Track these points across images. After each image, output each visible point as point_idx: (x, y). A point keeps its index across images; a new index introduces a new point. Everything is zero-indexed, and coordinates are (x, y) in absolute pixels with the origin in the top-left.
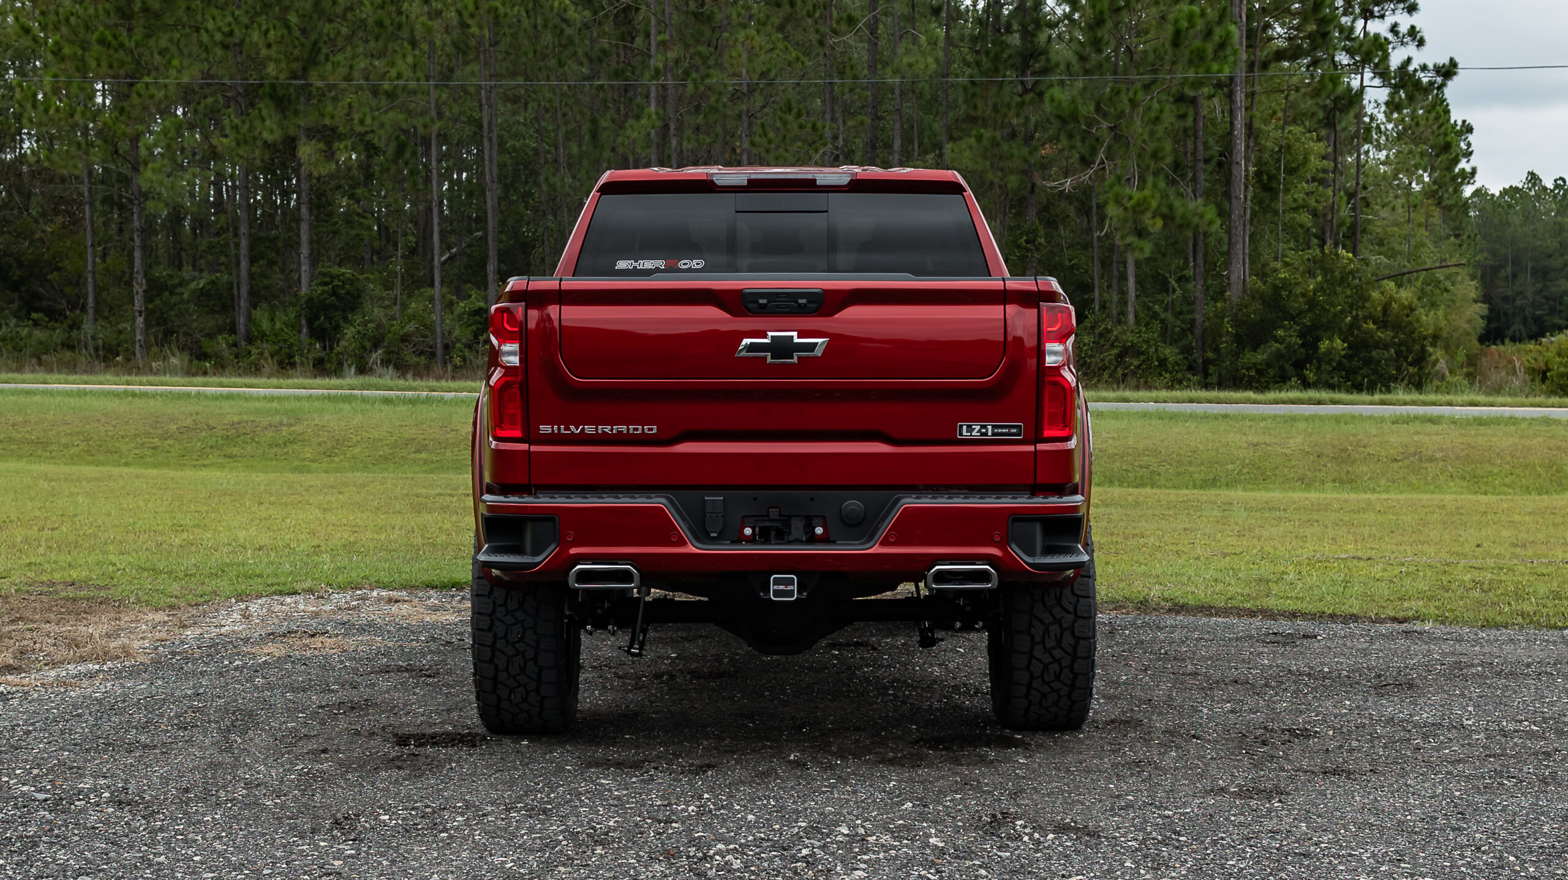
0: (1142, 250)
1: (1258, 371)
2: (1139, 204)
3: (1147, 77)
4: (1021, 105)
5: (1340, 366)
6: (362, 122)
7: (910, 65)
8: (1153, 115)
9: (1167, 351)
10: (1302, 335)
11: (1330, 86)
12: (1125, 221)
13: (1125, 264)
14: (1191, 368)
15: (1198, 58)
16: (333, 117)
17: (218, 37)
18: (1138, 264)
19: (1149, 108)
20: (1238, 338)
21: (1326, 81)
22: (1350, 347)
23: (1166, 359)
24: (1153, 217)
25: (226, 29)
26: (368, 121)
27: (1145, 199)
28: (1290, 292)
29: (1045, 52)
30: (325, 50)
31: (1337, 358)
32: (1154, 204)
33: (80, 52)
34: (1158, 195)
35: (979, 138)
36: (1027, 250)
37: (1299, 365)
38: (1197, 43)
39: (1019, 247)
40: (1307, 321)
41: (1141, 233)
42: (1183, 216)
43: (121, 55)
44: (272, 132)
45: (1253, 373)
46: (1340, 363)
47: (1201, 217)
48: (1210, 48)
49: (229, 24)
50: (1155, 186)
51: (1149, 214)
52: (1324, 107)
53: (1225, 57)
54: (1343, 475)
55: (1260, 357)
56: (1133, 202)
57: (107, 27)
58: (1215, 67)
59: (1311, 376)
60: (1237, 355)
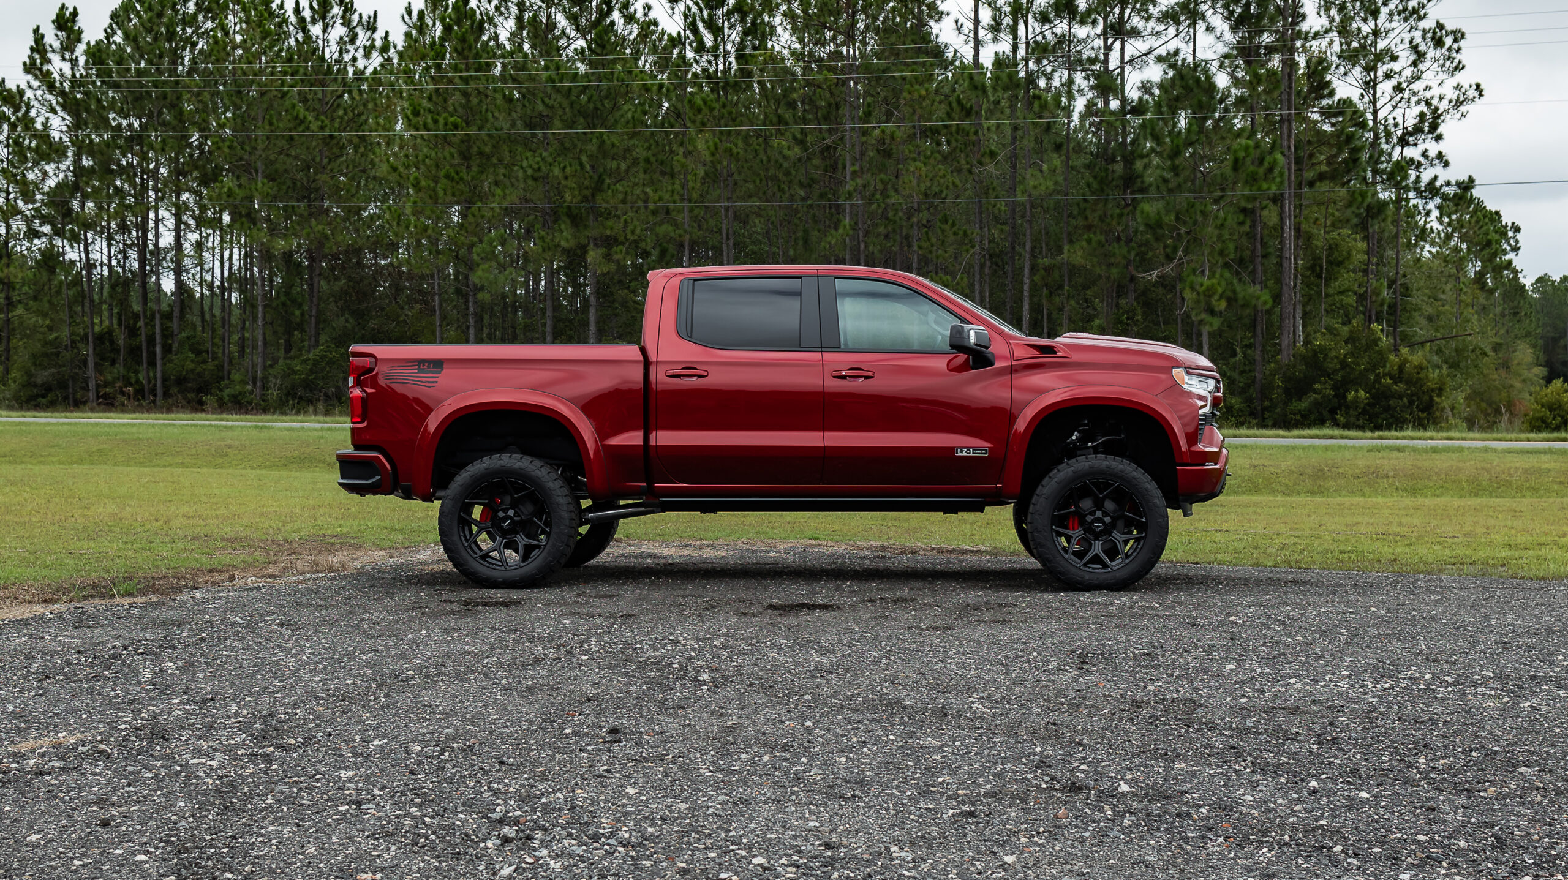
0: (1211, 324)
1: (1302, 416)
2: (1208, 289)
3: (1218, 193)
4: (1121, 215)
5: (1364, 412)
6: (633, 232)
7: (1035, 187)
8: (1219, 222)
9: (1233, 401)
10: (1335, 388)
11: (1360, 199)
12: (1198, 302)
13: (1200, 334)
14: (1253, 414)
15: (1253, 179)
16: (612, 229)
17: (530, 172)
18: (1211, 335)
19: (1217, 217)
20: (1287, 391)
21: (1357, 195)
22: (1373, 397)
23: (1232, 407)
24: (1218, 300)
25: (536, 166)
26: (638, 231)
27: (1213, 285)
28: (1326, 355)
29: (1141, 176)
30: (608, 181)
31: (1362, 405)
32: (1220, 290)
33: (432, 185)
34: (1223, 283)
35: (1089, 241)
36: (1128, 325)
37: (1333, 411)
38: (1252, 168)
39: (1121, 322)
40: (1339, 377)
41: (1211, 312)
42: (1244, 298)
43: (461, 186)
44: (567, 240)
45: (1298, 417)
46: (1364, 408)
47: (1258, 299)
48: (1261, 171)
49: (538, 163)
50: (1222, 276)
51: (1216, 297)
52: (1358, 215)
53: (1274, 178)
54: (1316, 488)
55: (1304, 405)
56: (1204, 288)
57: (451, 165)
58: (1265, 186)
59: (1341, 419)
60: (1286, 404)
